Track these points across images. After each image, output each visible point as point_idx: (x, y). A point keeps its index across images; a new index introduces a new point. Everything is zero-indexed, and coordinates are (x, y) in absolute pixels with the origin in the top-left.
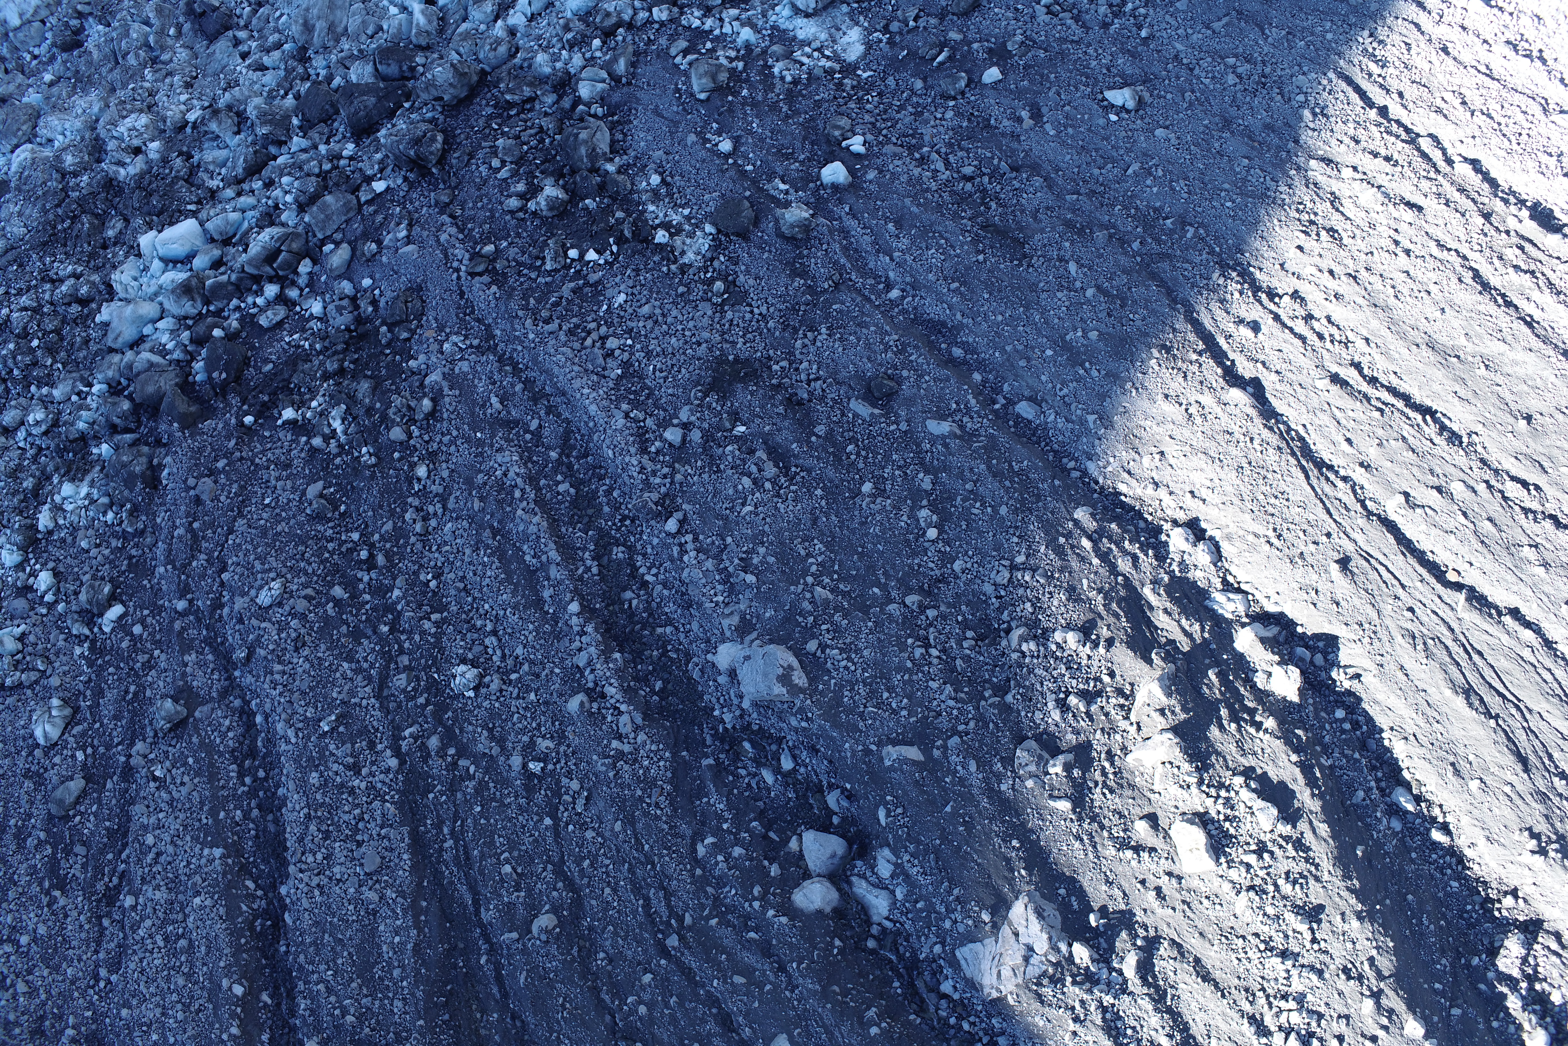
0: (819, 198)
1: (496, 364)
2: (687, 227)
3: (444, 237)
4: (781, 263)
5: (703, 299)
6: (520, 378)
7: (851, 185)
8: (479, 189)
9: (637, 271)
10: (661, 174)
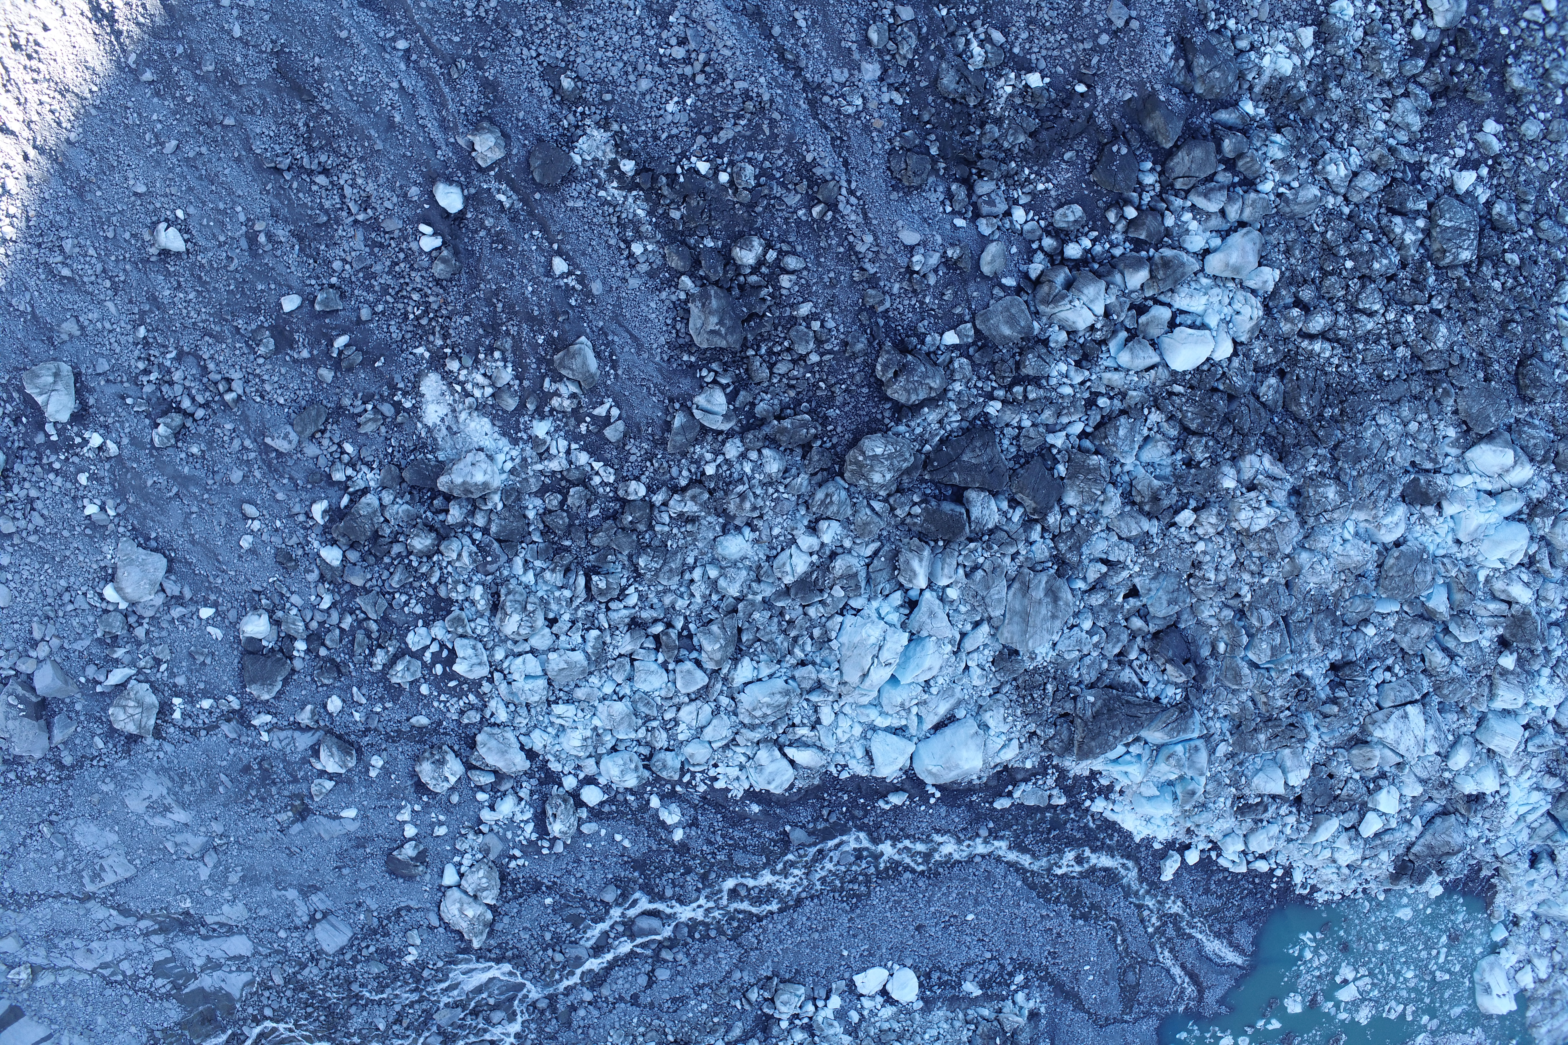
0: (466, 173)
1: (803, 64)
2: (602, 174)
3: (869, 239)
4: (507, 104)
5: (587, 83)
6: (776, 42)
7: (433, 182)
8: (834, 296)
9: (656, 138)
10: (631, 255)
